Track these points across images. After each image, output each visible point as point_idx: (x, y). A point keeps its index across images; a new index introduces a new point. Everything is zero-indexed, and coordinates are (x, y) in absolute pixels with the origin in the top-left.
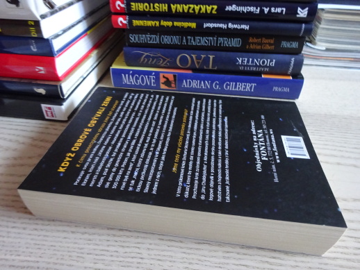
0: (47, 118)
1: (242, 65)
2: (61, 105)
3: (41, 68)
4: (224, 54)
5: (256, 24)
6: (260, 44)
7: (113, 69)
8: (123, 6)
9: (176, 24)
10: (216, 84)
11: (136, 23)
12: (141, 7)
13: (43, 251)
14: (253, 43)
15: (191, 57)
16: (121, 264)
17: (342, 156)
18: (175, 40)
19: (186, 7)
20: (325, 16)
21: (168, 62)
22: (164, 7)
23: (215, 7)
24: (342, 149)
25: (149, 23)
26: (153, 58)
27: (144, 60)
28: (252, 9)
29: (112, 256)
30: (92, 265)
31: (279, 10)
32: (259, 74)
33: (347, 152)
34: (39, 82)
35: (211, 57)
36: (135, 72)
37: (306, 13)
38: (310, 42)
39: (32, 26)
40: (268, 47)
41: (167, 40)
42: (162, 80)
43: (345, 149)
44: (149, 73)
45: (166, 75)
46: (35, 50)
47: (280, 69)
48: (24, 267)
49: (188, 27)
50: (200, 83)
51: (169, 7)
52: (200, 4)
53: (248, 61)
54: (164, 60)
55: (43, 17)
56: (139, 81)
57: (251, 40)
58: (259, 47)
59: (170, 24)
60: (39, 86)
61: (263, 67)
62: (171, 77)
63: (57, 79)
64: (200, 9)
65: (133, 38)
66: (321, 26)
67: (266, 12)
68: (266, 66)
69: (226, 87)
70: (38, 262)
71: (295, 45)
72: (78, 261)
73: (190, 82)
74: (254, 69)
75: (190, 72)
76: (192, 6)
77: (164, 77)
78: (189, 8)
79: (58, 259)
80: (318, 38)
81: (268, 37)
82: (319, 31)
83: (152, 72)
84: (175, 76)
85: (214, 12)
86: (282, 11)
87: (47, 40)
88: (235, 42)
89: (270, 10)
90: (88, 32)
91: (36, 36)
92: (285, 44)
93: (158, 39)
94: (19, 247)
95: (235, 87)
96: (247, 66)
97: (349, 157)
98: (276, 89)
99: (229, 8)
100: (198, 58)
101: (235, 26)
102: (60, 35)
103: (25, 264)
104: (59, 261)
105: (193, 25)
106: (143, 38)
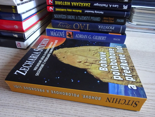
0: (18, 47)
1: (100, 29)
2: (24, 42)
3: (16, 26)
4: (93, 24)
5: (106, 12)
6: (108, 20)
7: (47, 29)
8: (52, 2)
9: (73, 10)
10: (90, 36)
11: (57, 9)
12: (59, 3)
13: (11, 99)
14: (105, 20)
15: (79, 25)
16: (44, 105)
17: (141, 67)
18: (73, 17)
19: (78, 4)
20: (136, 10)
21: (70, 26)
22: (69, 4)
23: (90, 4)
24: (141, 64)
25: (62, 10)
26: (64, 25)
27: (60, 25)
28: (105, 5)
29: (40, 102)
30: (32, 106)
31: (116, 6)
32: (108, 33)
33: (143, 65)
34: (15, 32)
35: (88, 25)
36: (56, 31)
37: (127, 7)
38: (130, 22)
39: (13, 8)
40: (111, 21)
41: (70, 17)
42: (67, 34)
43: (142, 64)
44: (62, 31)
45: (69, 32)
46: (14, 18)
47: (116, 31)
48: (3, 105)
49: (78, 12)
50: (83, 36)
51: (71, 4)
52: (83, 3)
53: (103, 27)
54: (68, 26)
55: (18, 5)
56: (58, 34)
57: (104, 18)
58: (107, 21)
59: (71, 10)
60: (15, 34)
61: (109, 30)
62: (71, 33)
63: (23, 31)
64: (83, 5)
65: (56, 16)
66: (134, 15)
67: (110, 7)
68: (110, 29)
69: (94, 38)
70: (9, 103)
71: (122, 21)
72: (26, 104)
73: (79, 35)
74: (106, 30)
75: (79, 31)
76: (80, 3)
77: (68, 33)
78: (79, 4)
79: (17, 103)
80: (133, 20)
81: (111, 17)
82: (134, 17)
83: (63, 31)
84: (72, 33)
85: (89, 6)
86: (117, 6)
87: (20, 14)
88: (98, 19)
89: (112, 6)
90: (37, 13)
91: (15, 12)
92: (118, 20)
93: (66, 17)
94: (2, 97)
95: (98, 38)
96: (103, 29)
97: (144, 67)
98: (114, 39)
99: (95, 5)
100: (83, 25)
101: (98, 12)
102: (25, 13)
103: (3, 104)
104: (18, 104)
105: (81, 11)
106: (60, 16)
